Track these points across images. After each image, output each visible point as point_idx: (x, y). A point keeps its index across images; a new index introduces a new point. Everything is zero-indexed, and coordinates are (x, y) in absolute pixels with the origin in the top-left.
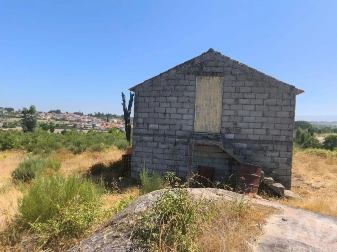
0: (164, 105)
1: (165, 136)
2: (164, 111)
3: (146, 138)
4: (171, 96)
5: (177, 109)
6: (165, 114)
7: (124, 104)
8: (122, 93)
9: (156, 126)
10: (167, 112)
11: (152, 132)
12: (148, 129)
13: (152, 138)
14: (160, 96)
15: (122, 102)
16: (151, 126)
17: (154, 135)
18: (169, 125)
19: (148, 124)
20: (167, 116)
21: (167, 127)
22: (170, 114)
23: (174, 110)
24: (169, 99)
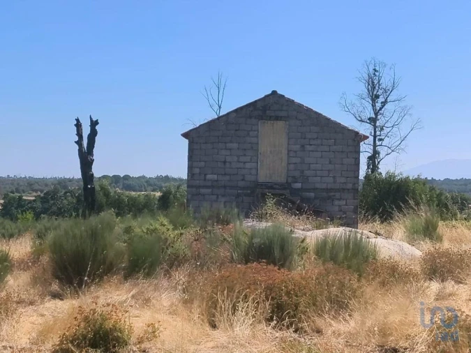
0: (224, 152)
1: (225, 187)
2: (223, 160)
3: (203, 191)
4: (231, 142)
5: (238, 156)
6: (225, 162)
7: (79, 143)
8: (78, 120)
9: (215, 177)
10: (227, 160)
11: (209, 184)
12: (205, 180)
13: (210, 190)
14: (219, 142)
15: (77, 138)
16: (209, 177)
17: (212, 187)
18: (230, 175)
19: (205, 175)
20: (228, 165)
21: (228, 178)
22: (230, 163)
23: (236, 159)
24: (229, 145)
